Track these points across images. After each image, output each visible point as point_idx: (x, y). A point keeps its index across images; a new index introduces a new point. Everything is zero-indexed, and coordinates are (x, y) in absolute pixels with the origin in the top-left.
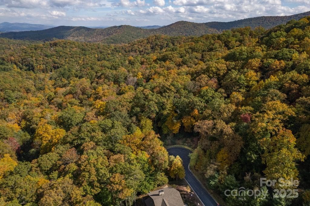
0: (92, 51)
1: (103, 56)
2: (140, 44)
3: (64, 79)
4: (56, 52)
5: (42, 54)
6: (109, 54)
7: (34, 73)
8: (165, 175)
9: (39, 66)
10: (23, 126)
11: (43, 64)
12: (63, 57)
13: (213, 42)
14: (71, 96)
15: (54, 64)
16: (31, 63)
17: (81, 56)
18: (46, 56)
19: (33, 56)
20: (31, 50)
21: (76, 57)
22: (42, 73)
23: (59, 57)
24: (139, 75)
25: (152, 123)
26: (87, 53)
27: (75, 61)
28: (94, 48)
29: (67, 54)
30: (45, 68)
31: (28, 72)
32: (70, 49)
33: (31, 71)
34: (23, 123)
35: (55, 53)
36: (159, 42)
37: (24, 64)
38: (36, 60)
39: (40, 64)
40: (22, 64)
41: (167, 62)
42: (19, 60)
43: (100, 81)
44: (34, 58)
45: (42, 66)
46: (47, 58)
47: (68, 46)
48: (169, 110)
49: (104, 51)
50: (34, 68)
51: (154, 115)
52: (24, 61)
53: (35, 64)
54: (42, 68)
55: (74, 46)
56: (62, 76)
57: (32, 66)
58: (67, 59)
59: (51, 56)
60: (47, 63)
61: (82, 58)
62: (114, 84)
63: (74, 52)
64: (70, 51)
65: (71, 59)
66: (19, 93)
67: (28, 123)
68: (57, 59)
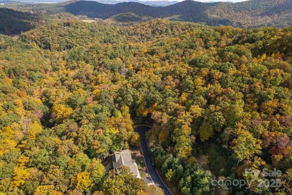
0: (100, 33)
1: (109, 38)
2: (142, 27)
3: (74, 60)
4: (69, 32)
5: (57, 34)
6: (114, 37)
7: (51, 51)
8: (128, 143)
9: (54, 45)
10: (44, 101)
11: (58, 43)
12: (74, 37)
13: (195, 39)
14: (78, 80)
15: (67, 44)
16: (48, 41)
17: (90, 37)
18: (60, 36)
19: (50, 35)
20: (48, 29)
21: (85, 38)
22: (57, 51)
23: (71, 37)
24: (130, 66)
25: (129, 109)
26: (95, 34)
27: (85, 42)
28: (102, 29)
29: (78, 34)
30: (59, 47)
31: (46, 50)
32: (80, 30)
33: (48, 49)
34: (44, 99)
35: (67, 33)
36: (159, 27)
37: (42, 42)
38: (52, 39)
39: (55, 43)
40: (41, 42)
41: (154, 56)
42: (38, 38)
43: (101, 68)
44: (51, 37)
45: (56, 44)
46: (61, 38)
47: (79, 27)
48: (140, 101)
49: (110, 33)
50: (50, 47)
51: (130, 104)
52: (42, 39)
53: (51, 43)
54: (57, 47)
55: (84, 27)
56: (72, 58)
57: (49, 45)
58: (78, 40)
59: (65, 36)
60: (61, 42)
61: (91, 39)
62: (111, 72)
63: (84, 33)
64: (81, 32)
65: (81, 40)
66: (40, 73)
67: (47, 99)
68: (69, 38)
